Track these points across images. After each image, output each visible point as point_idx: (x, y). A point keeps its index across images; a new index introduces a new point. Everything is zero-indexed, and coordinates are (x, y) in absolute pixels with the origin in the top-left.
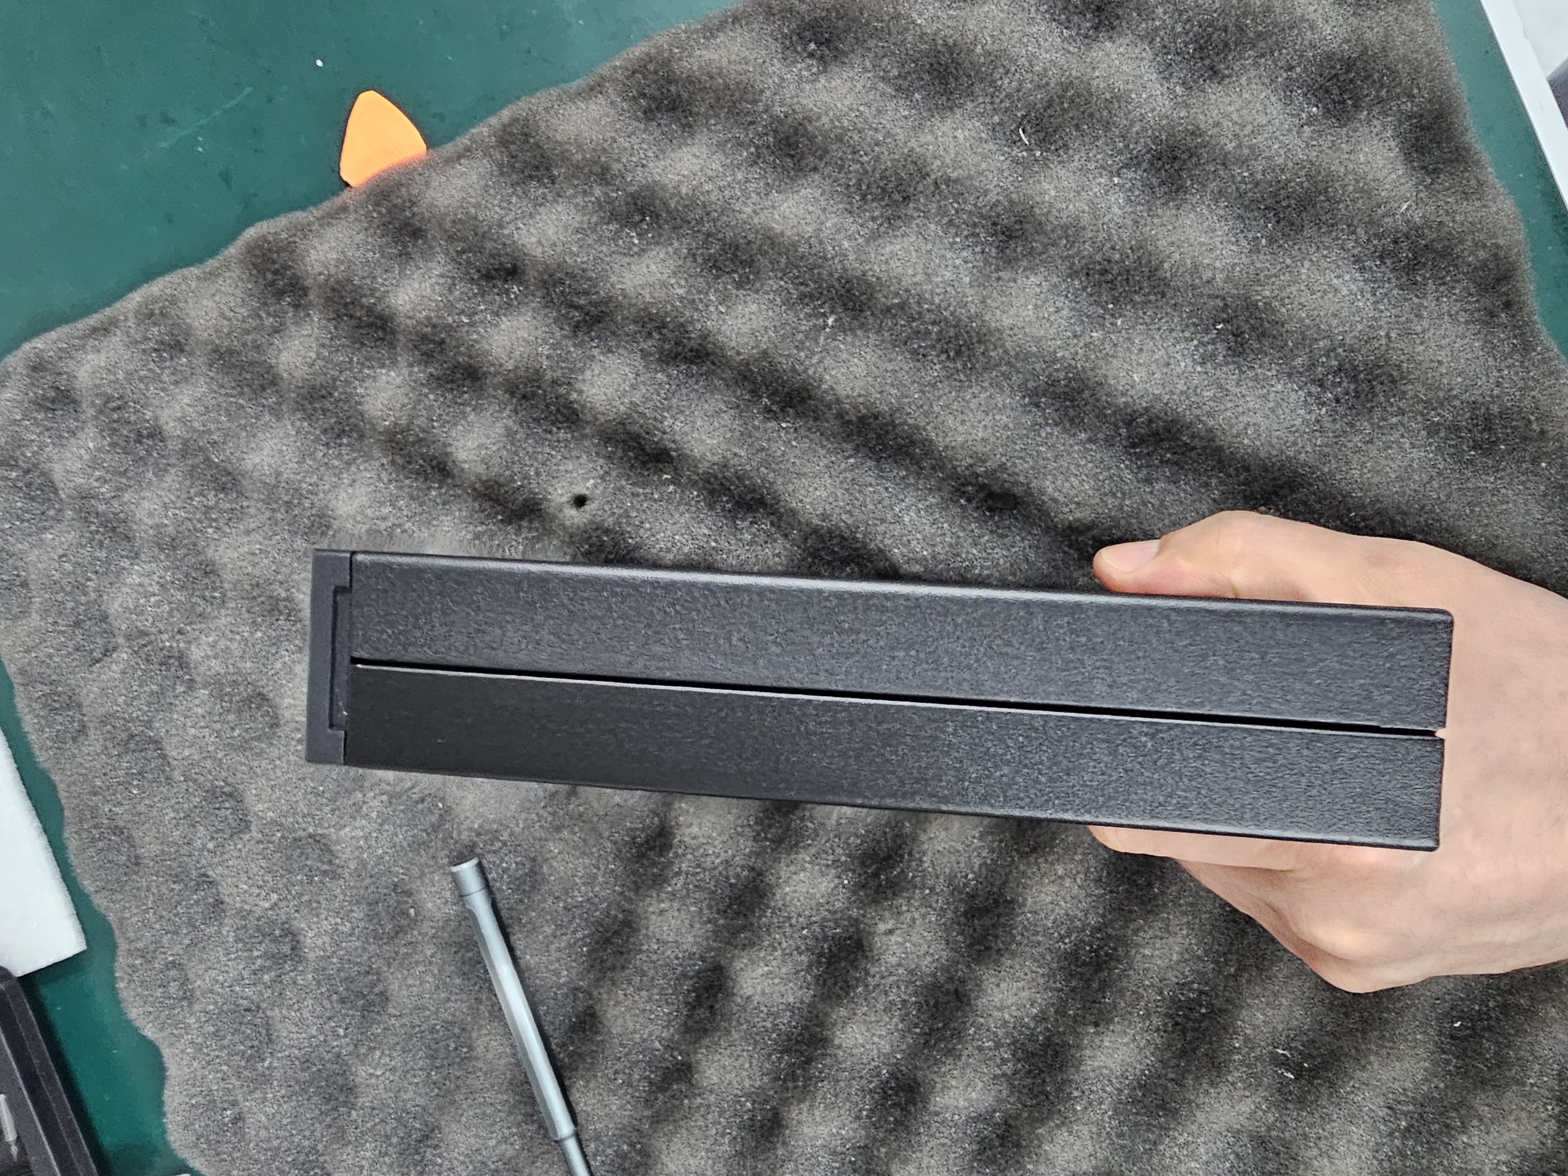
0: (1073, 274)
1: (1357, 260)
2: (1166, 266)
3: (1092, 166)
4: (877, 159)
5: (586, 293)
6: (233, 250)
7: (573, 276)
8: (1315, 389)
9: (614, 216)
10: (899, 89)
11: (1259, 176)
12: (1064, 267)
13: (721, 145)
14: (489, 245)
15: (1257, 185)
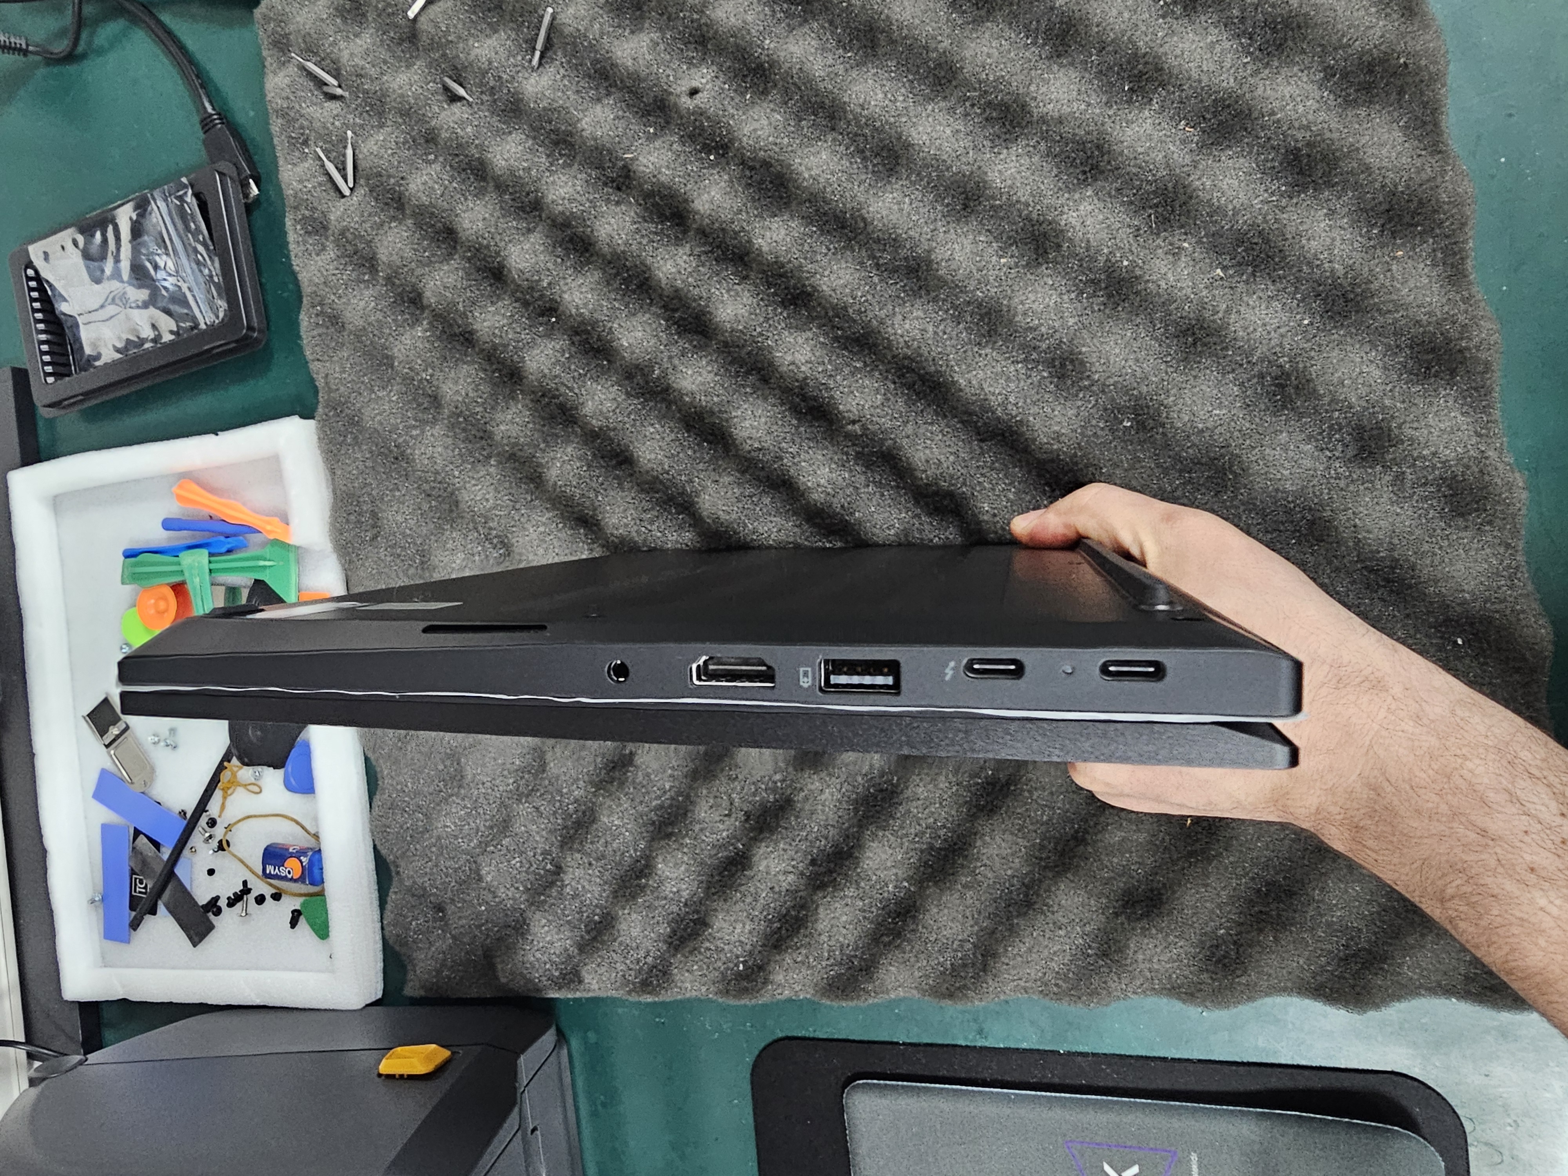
8: (1245, 40)
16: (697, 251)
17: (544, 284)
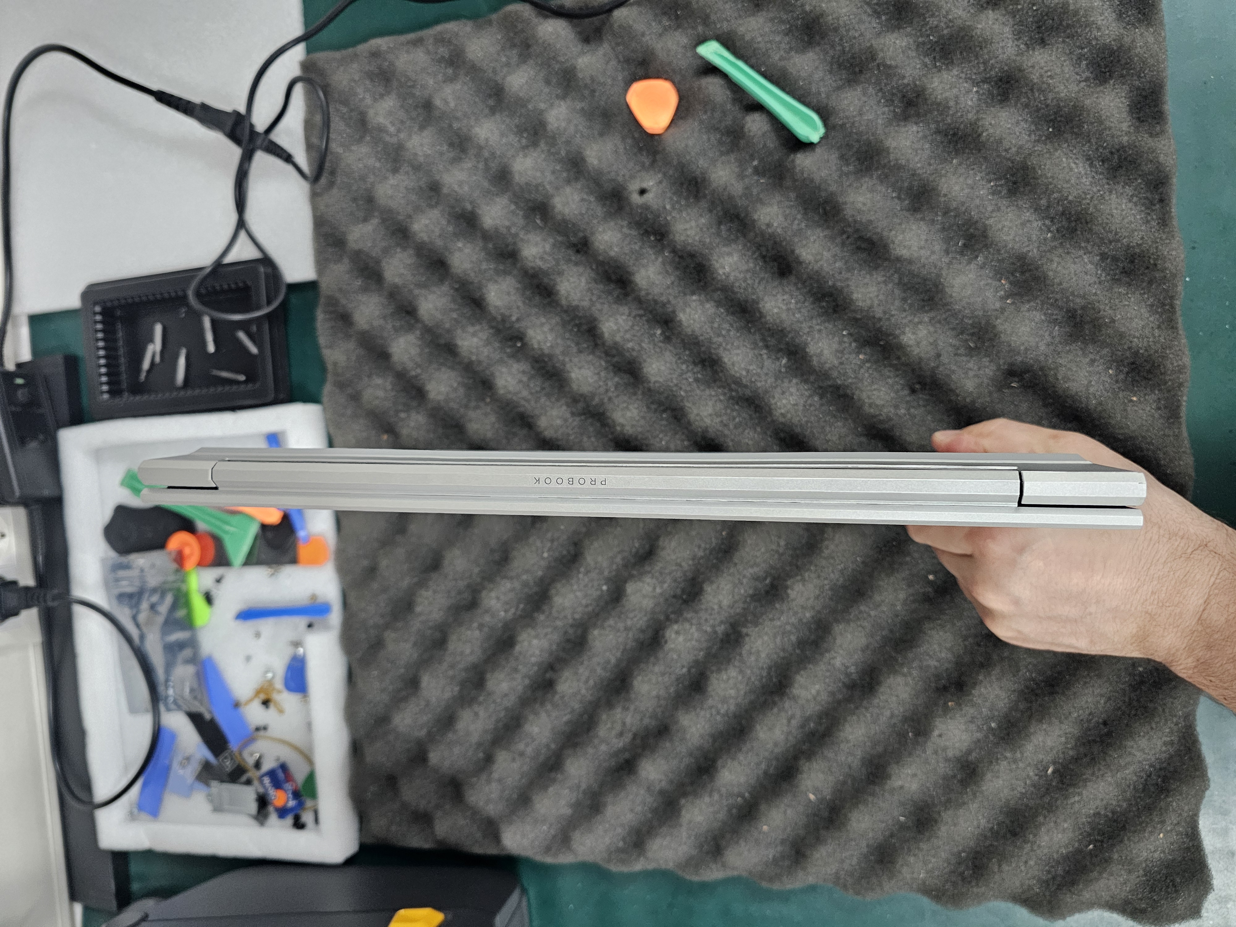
0: (938, 132)
1: (1088, 158)
2: (984, 134)
3: (963, 75)
4: (852, 46)
8: (1048, 222)
10: (874, 11)
11: (1049, 102)
12: (933, 126)
13: (772, 20)
14: (634, 44)
15: (1047, 106)
16: (634, 314)
17: (514, 318)
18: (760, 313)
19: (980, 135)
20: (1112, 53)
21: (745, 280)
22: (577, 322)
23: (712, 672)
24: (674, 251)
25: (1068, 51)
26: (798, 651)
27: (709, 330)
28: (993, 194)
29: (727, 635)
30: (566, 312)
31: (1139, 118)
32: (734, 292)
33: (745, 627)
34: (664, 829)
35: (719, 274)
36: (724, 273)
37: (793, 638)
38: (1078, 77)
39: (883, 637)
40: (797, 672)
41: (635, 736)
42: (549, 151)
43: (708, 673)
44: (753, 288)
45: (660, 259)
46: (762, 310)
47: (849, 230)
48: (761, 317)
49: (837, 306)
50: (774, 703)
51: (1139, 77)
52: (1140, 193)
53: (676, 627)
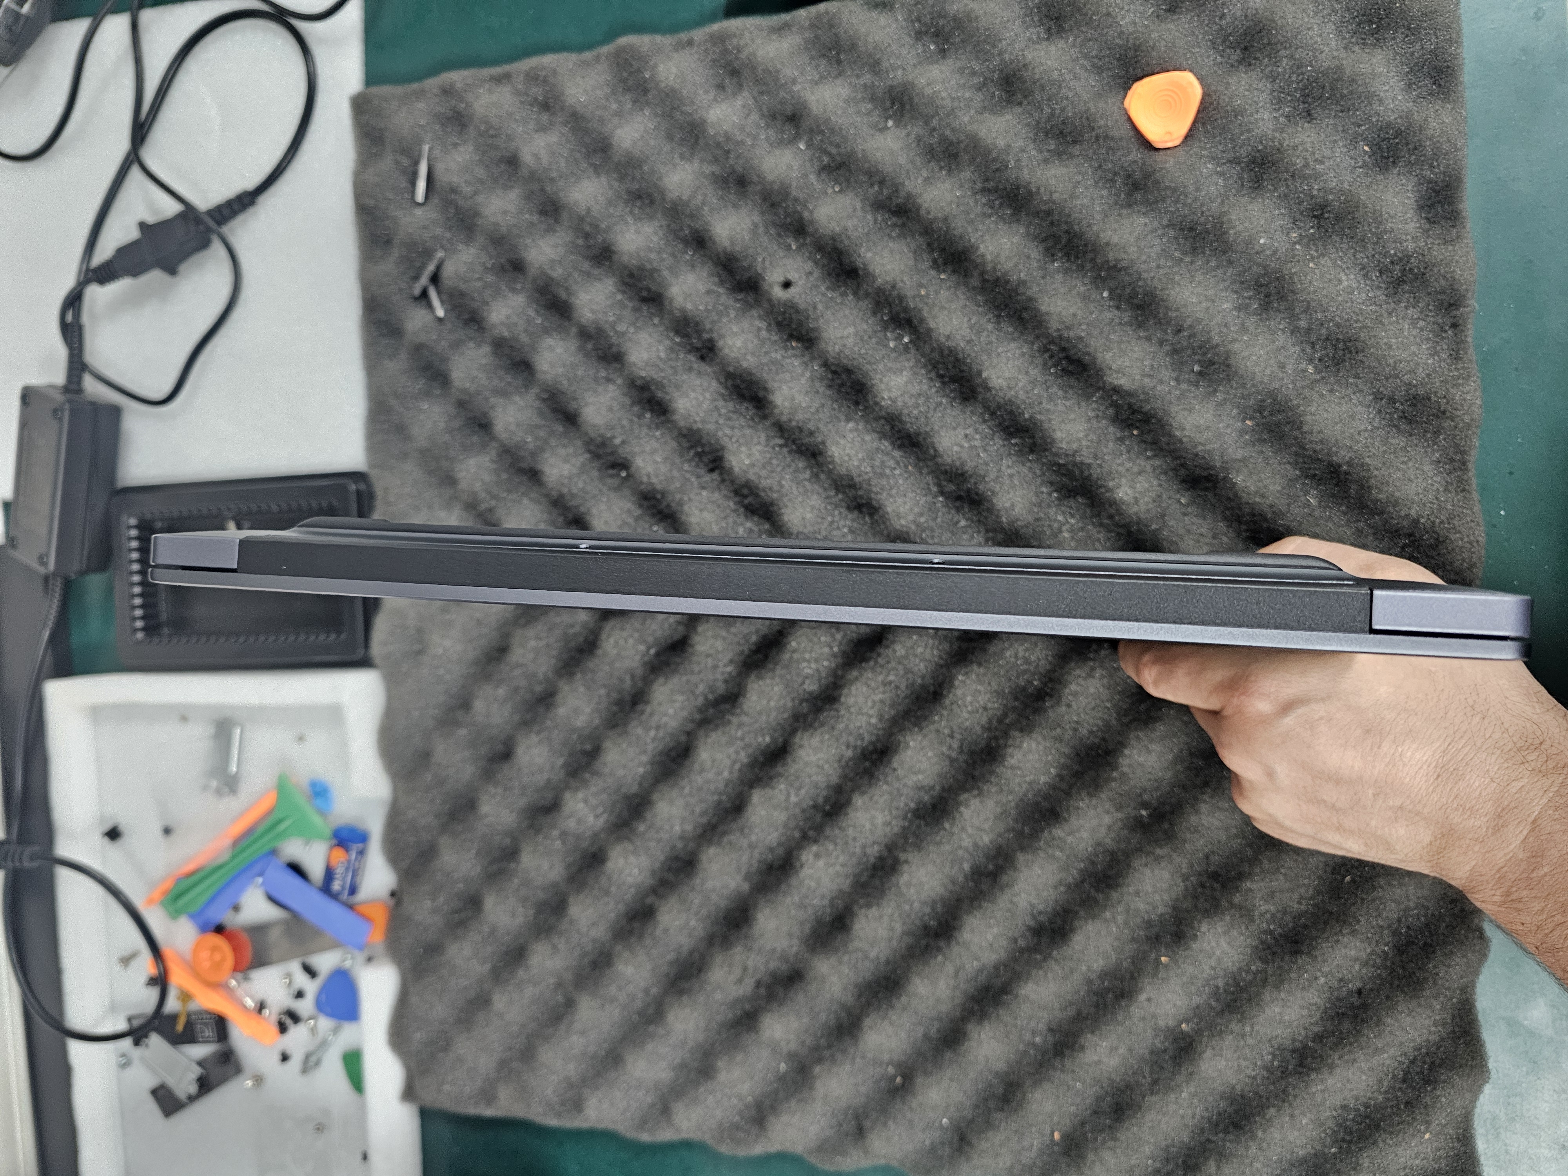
0: (1171, 225)
1: (1362, 268)
2: (1231, 232)
4: (1063, 110)
5: (838, 146)
6: (605, 49)
7: (832, 131)
9: (873, 99)
10: (1093, 66)
11: (1315, 192)
12: (1165, 218)
13: (961, 71)
14: (782, 94)
15: (1312, 197)
16: (772, 443)
17: (617, 441)
18: (936, 450)
19: (1225, 233)
20: (1398, 133)
21: (917, 406)
22: (700, 450)
23: (861, 908)
24: (826, 365)
25: (1340, 129)
26: (971, 884)
27: (869, 469)
28: (1239, 308)
29: (881, 858)
30: (685, 436)
31: (1427, 219)
32: (901, 421)
33: (905, 850)
34: (793, 1103)
35: (883, 398)
36: (890, 398)
37: (966, 867)
38: (1353, 162)
39: (1081, 870)
40: (969, 912)
41: (758, 984)
42: (669, 226)
43: (856, 908)
44: (926, 417)
45: (808, 374)
46: (937, 445)
47: (1053, 347)
48: (935, 456)
49: (1034, 444)
50: (939, 949)
51: (1431, 166)
52: (1427, 316)
53: (815, 848)
